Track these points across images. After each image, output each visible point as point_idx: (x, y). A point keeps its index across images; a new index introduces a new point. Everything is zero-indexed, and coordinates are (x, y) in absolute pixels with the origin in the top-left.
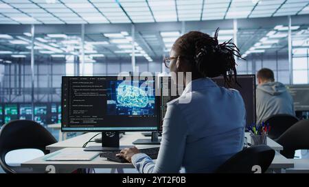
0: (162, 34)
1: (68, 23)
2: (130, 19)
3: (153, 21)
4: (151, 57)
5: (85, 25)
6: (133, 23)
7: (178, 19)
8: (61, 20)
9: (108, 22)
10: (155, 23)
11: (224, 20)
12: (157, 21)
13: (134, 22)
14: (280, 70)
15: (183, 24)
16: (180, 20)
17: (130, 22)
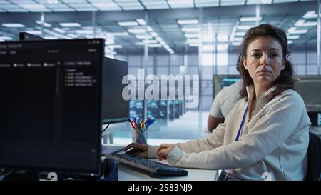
0: (180, 22)
1: (79, 10)
2: (143, 5)
3: (168, 7)
4: (173, 49)
5: (96, 12)
6: (146, 10)
7: (194, 4)
8: (70, 7)
9: (120, 9)
10: (170, 10)
11: (246, 6)
12: (172, 7)
13: (148, 8)
14: (310, 64)
15: (201, 10)
16: (197, 6)
17: (142, 8)
